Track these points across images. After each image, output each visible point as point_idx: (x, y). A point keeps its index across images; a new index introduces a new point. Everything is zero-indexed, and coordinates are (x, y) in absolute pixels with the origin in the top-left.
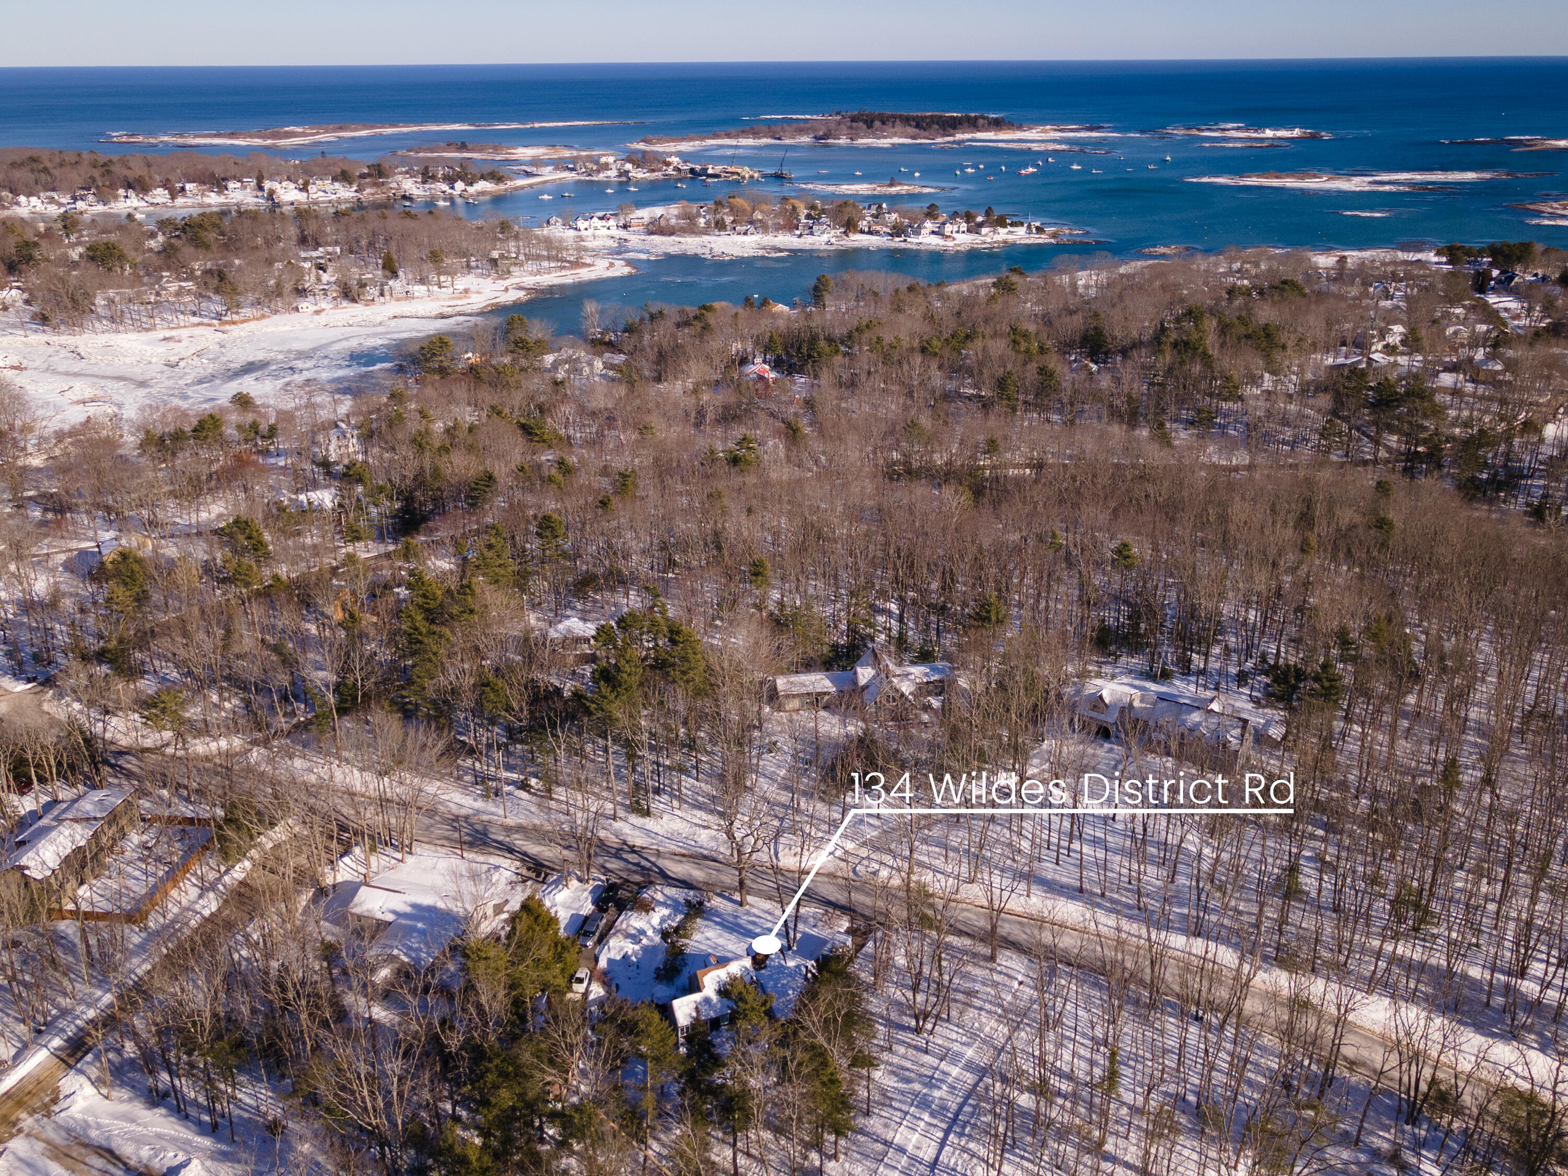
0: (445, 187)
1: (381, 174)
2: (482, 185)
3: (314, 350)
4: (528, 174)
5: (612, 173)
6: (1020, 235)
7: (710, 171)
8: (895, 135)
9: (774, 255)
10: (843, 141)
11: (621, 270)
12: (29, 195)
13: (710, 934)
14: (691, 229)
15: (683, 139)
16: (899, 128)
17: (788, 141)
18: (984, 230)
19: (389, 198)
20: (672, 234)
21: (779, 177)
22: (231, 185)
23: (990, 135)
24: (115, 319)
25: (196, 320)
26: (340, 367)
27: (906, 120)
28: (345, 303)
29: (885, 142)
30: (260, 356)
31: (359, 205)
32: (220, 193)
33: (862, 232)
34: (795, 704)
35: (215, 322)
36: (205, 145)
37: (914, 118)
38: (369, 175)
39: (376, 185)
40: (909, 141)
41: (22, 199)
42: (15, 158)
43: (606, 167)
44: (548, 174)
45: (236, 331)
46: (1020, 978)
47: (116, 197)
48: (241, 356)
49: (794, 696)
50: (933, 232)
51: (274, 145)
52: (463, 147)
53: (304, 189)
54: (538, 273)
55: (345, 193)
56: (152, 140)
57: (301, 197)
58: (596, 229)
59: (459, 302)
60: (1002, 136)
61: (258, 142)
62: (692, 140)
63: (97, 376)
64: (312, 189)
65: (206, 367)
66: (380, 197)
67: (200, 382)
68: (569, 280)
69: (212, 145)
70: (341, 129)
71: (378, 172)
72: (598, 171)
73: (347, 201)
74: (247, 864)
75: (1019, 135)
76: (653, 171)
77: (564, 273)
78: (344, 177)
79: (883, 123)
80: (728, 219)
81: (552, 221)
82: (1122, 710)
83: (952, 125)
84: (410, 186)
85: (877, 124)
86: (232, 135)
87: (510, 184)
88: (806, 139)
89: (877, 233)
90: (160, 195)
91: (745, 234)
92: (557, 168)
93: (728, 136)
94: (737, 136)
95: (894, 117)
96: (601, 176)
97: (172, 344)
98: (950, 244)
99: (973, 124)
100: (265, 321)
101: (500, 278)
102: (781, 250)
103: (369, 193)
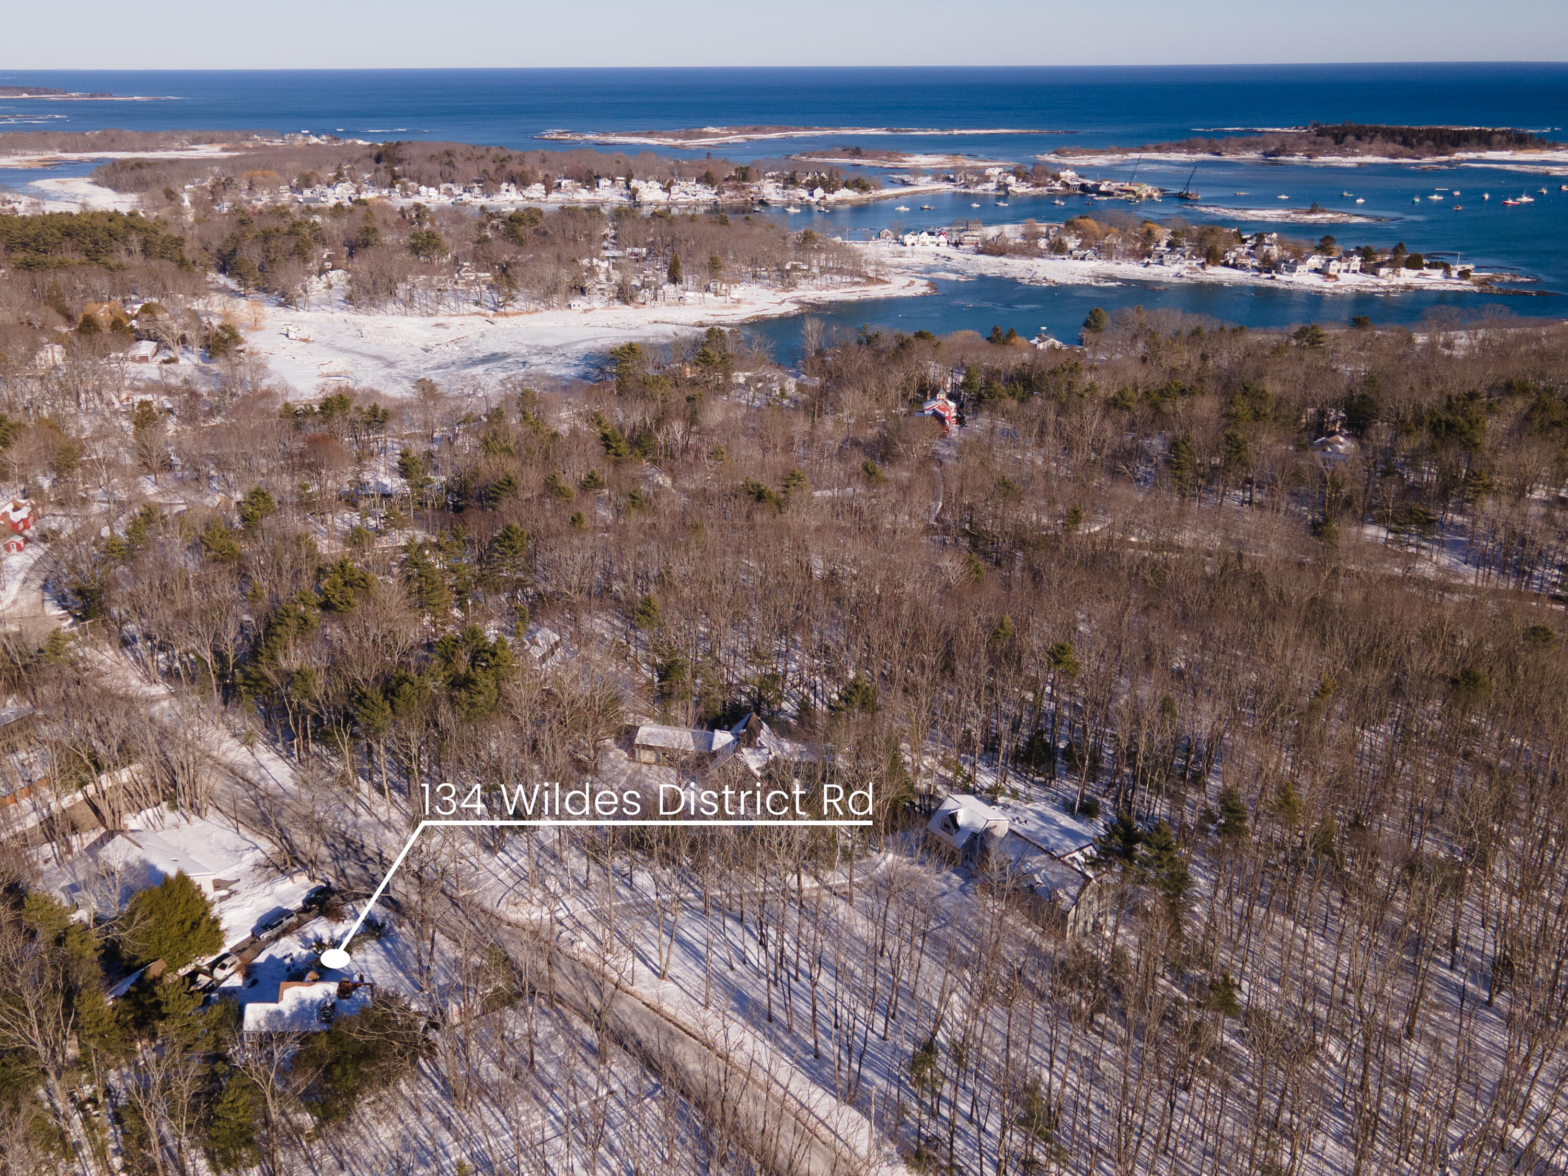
0: (804, 193)
1: (745, 178)
2: (845, 193)
3: (557, 347)
4: (905, 183)
5: (991, 186)
6: (1433, 279)
7: (1103, 188)
8: (1369, 152)
9: (1103, 284)
10: (1298, 158)
11: (920, 288)
12: (429, 185)
13: (371, 957)
14: (1027, 250)
15: (1102, 152)
16: (1377, 144)
17: (1227, 157)
18: (1383, 271)
19: (746, 202)
20: (1001, 254)
21: (1182, 198)
22: (604, 182)
23: (1506, 155)
24: (409, 303)
25: (477, 309)
26: (568, 365)
27: (1389, 135)
28: (617, 304)
29: (1350, 161)
30: (507, 348)
31: (715, 210)
32: (591, 189)
33: (1226, 265)
34: (647, 756)
35: (491, 313)
36: (621, 144)
37: (1401, 132)
38: (734, 178)
39: (736, 188)
40: (1386, 160)
41: (423, 189)
42: (434, 151)
43: (987, 179)
44: (925, 185)
45: (502, 322)
46: (615, 1087)
47: (498, 191)
48: (491, 346)
49: (650, 748)
50: (1316, 271)
51: (682, 145)
52: (857, 153)
53: (667, 189)
54: (827, 287)
55: (706, 195)
56: (578, 138)
57: (662, 197)
58: (924, 244)
59: (725, 312)
60: (1522, 156)
61: (670, 141)
62: (1112, 152)
63: (360, 354)
64: (675, 189)
65: (456, 353)
66: (738, 201)
67: (439, 367)
68: (854, 297)
69: (627, 144)
70: (756, 130)
71: (744, 175)
72: (977, 183)
73: (704, 203)
74: (79, 796)
75: (1548, 155)
76: (1038, 185)
77: (854, 288)
78: (707, 179)
79: (1359, 138)
80: (1072, 243)
81: (883, 234)
82: (974, 835)
83: (1459, 141)
84: (770, 190)
85: (1350, 139)
86: (650, 134)
87: (875, 193)
88: (1252, 156)
89: (1243, 267)
90: (537, 190)
91: (1083, 259)
92: (936, 179)
93: (1159, 149)
94: (1169, 150)
95: (1376, 130)
96: (979, 189)
97: (440, 330)
98: (1329, 285)
99: (1485, 141)
100: (536, 315)
101: (785, 290)
102: (1114, 279)
103: (729, 197)
